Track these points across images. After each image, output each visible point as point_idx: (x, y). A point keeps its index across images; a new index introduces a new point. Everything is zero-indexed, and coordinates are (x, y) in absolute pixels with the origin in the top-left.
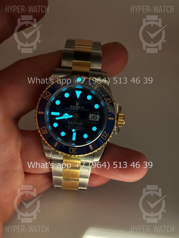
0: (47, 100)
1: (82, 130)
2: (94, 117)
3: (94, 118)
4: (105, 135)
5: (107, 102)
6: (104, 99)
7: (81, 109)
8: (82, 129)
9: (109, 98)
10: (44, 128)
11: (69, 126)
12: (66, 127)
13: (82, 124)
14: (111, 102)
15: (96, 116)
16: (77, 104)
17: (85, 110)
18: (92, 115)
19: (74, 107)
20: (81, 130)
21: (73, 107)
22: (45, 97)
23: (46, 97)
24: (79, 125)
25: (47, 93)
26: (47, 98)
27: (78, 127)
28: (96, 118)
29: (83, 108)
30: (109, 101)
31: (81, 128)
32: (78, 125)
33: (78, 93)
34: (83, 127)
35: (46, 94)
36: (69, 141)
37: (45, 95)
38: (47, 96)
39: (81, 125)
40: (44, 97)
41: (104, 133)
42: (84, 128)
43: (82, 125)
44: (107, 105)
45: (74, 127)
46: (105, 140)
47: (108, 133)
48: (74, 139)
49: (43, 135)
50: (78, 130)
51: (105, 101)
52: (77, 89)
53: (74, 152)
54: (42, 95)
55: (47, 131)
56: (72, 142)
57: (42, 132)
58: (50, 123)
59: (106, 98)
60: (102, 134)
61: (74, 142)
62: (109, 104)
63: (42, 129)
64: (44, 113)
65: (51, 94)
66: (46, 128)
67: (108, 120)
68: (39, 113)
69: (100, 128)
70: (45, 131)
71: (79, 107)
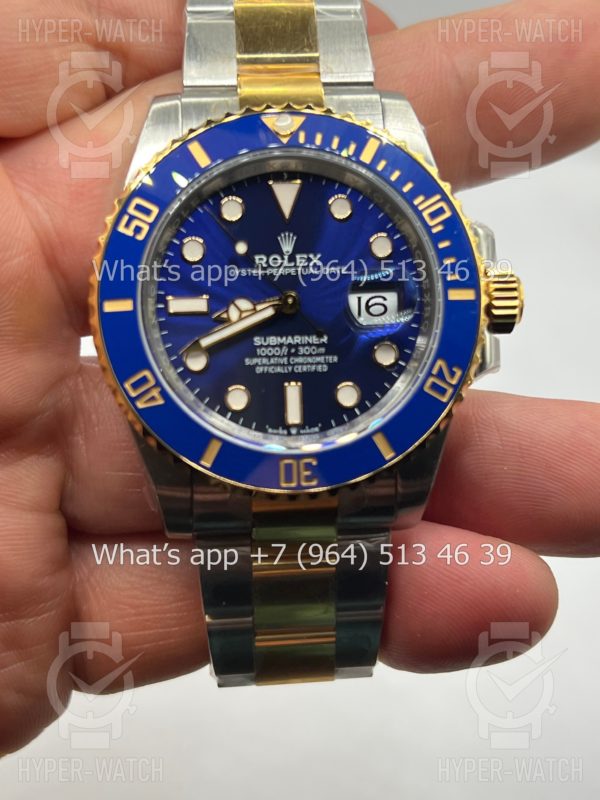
0: (140, 237)
1: (325, 368)
2: (368, 307)
3: (374, 309)
4: (440, 375)
5: (433, 215)
6: (416, 202)
8: (328, 364)
9: (438, 197)
10: (144, 380)
11: (261, 356)
12: (248, 362)
14: (448, 214)
15: (380, 300)
16: (287, 247)
18: (359, 299)
20: (319, 368)
21: (267, 262)
22: (127, 225)
23: (132, 227)
24: (309, 345)
25: (138, 204)
26: (138, 230)
27: (304, 355)
28: (380, 309)
29: (315, 260)
30: (441, 211)
31: (318, 359)
32: (304, 345)
33: (286, 195)
34: (327, 353)
36: (270, 430)
37: (126, 218)
38: (135, 223)
39: (318, 346)
40: (121, 229)
41: (435, 371)
42: (336, 359)
43: (323, 345)
44: (435, 231)
45: (288, 360)
46: (445, 400)
47: (455, 369)
48: (294, 415)
49: (141, 411)
50: (305, 369)
51: (419, 214)
52: (279, 176)
53: (302, 477)
54: (110, 219)
55: (159, 389)
56: (285, 432)
57: (133, 400)
58: (169, 352)
59: (421, 198)
60: (429, 374)
61: (294, 431)
62: (440, 228)
63: (135, 386)
64: (135, 306)
65: (155, 210)
66: (149, 377)
67: (449, 304)
68: (106, 310)
69: (412, 346)
70: (148, 391)
71: (298, 261)
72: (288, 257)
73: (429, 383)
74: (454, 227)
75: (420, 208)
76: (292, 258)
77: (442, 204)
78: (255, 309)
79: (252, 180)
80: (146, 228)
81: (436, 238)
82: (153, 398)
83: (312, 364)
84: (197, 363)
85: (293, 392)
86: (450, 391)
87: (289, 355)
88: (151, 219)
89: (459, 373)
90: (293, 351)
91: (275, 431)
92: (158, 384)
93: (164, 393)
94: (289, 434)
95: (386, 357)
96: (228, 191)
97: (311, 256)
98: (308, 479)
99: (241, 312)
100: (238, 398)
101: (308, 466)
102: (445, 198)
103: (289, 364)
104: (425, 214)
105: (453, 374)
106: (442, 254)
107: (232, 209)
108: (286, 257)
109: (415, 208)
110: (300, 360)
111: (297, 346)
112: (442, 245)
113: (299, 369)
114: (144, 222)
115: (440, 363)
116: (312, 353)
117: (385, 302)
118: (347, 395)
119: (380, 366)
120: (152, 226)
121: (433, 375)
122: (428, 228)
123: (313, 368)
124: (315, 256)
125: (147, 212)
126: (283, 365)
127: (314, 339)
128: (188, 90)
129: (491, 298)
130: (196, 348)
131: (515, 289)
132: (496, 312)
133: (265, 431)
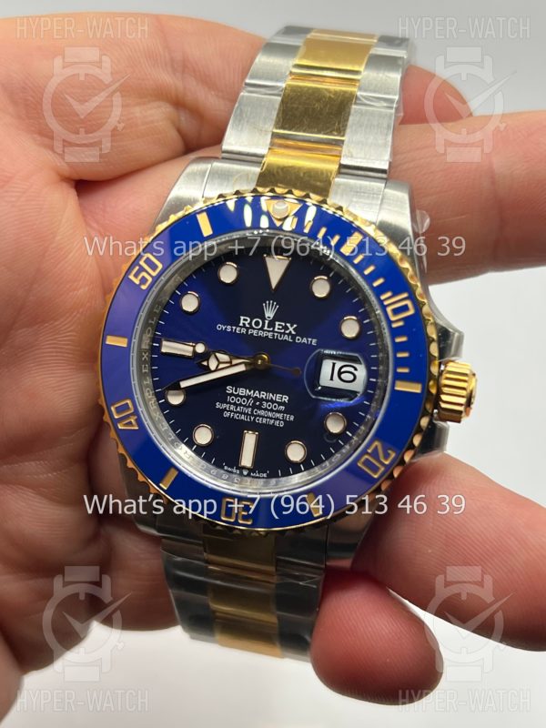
0: (144, 287)
1: (282, 424)
2: (340, 373)
3: (343, 376)
5: (396, 311)
6: (383, 297)
7: (284, 333)
8: (285, 421)
9: (405, 295)
10: (126, 407)
11: (230, 403)
12: (218, 405)
13: (286, 398)
14: (411, 312)
15: (351, 370)
16: (269, 314)
17: (299, 340)
18: (334, 364)
19: (257, 323)
20: (277, 423)
21: (250, 324)
22: (136, 276)
23: (140, 277)
24: (272, 401)
25: (148, 258)
26: (143, 280)
27: (266, 409)
28: (350, 377)
29: (291, 329)
30: (405, 308)
31: (278, 415)
32: (267, 401)
33: (276, 268)
34: (286, 412)
35: (142, 263)
36: (226, 468)
37: (137, 268)
38: (144, 274)
39: (280, 404)
40: (131, 277)
41: (369, 451)
42: (292, 418)
43: (283, 404)
44: (394, 325)
45: (252, 412)
46: (376, 476)
47: (390, 452)
48: (247, 459)
49: (120, 431)
50: (265, 421)
51: (384, 308)
53: (240, 516)
55: (136, 417)
56: (238, 472)
57: (116, 421)
58: (156, 385)
59: (389, 294)
60: (364, 452)
61: (245, 473)
62: (401, 324)
63: (119, 411)
64: (129, 343)
65: (160, 266)
66: (130, 405)
67: (395, 393)
68: (107, 343)
69: (361, 420)
70: (128, 416)
71: (277, 326)
72: (268, 323)
73: (363, 459)
74: (415, 325)
75: (386, 303)
76: (272, 324)
77: (408, 303)
78: (231, 362)
80: (150, 280)
81: (395, 332)
82: (130, 423)
83: (271, 418)
84: (176, 399)
85: (250, 440)
86: (382, 469)
87: (254, 407)
88: (155, 274)
89: (393, 455)
90: (258, 403)
91: (230, 469)
92: (136, 413)
93: (139, 421)
94: (241, 474)
95: (334, 426)
96: (228, 257)
97: (288, 325)
98: (245, 518)
99: (219, 363)
100: (203, 436)
102: (412, 297)
103: (252, 415)
104: (389, 310)
105: (387, 456)
106: (398, 347)
107: (228, 274)
108: (267, 322)
109: (381, 302)
110: (262, 413)
111: (262, 400)
112: (398, 340)
113: (260, 420)
114: (152, 273)
115: (376, 443)
116: (274, 407)
117: (355, 372)
118: (296, 452)
119: (328, 432)
120: (156, 279)
121: (367, 453)
122: (390, 322)
123: (272, 422)
124: (292, 326)
125: (154, 267)
126: (247, 414)
127: (278, 397)
128: (224, 155)
129: (439, 392)
130: (176, 387)
131: (464, 389)
132: (443, 405)
133: (222, 468)
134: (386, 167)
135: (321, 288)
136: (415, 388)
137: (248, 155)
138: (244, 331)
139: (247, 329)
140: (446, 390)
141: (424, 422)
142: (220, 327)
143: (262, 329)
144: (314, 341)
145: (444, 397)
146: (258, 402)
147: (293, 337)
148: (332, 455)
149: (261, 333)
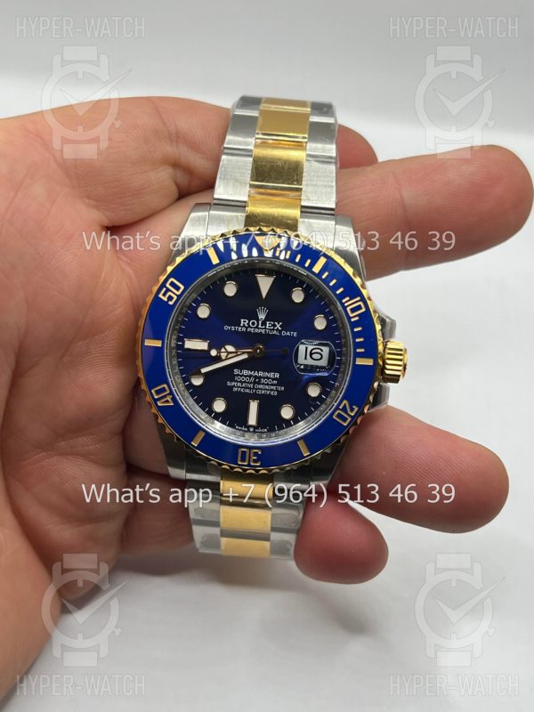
0: (171, 303)
1: (276, 393)
2: (311, 354)
3: (314, 356)
4: (344, 409)
5: (353, 310)
6: (344, 301)
7: (273, 330)
8: (278, 391)
9: (358, 299)
10: (164, 390)
12: (229, 384)
13: (277, 375)
14: (363, 310)
15: (319, 351)
16: (262, 316)
17: (284, 333)
18: (306, 349)
19: (253, 324)
20: (272, 393)
21: (248, 324)
22: (164, 295)
23: (167, 296)
24: (268, 378)
25: (172, 282)
26: (170, 298)
27: (263, 384)
28: (318, 356)
29: (278, 326)
30: (359, 308)
31: (274, 388)
32: (264, 378)
33: (265, 284)
34: (279, 384)
35: (168, 285)
36: (237, 427)
37: (164, 289)
38: (169, 293)
39: (273, 379)
40: (161, 296)
41: (341, 407)
42: (283, 388)
43: (276, 379)
44: (353, 320)
45: (254, 386)
46: (345, 425)
47: (354, 407)
48: (252, 420)
49: (160, 408)
50: (263, 392)
51: (345, 308)
52: (262, 271)
53: (251, 460)
54: (155, 289)
55: (171, 397)
56: (246, 429)
57: (156, 400)
58: (182, 372)
59: (348, 299)
60: (337, 408)
61: (251, 430)
62: (357, 318)
63: (158, 393)
64: (163, 344)
65: (182, 287)
66: (167, 388)
67: (356, 367)
68: (146, 344)
69: (332, 387)
70: (165, 396)
71: (268, 325)
72: (262, 322)
73: (336, 413)
74: (366, 319)
75: (346, 304)
76: (264, 323)
77: (361, 303)
79: (245, 271)
80: (175, 298)
81: (354, 325)
82: (167, 401)
83: (268, 390)
84: (197, 381)
85: (254, 407)
86: (349, 419)
87: (255, 383)
88: (178, 293)
89: (356, 409)
91: (240, 428)
92: (171, 393)
93: (174, 399)
94: (249, 431)
95: (314, 391)
96: (230, 278)
97: (276, 323)
98: (255, 461)
100: (219, 406)
101: (256, 454)
102: (363, 299)
103: (254, 388)
104: (348, 309)
105: (352, 410)
106: (356, 335)
107: (230, 290)
108: (260, 322)
109: (342, 304)
110: (261, 386)
111: (260, 378)
112: (356, 330)
113: (259, 392)
114: (174, 294)
115: (345, 402)
116: (269, 382)
117: (321, 353)
118: (287, 412)
119: (309, 396)
120: (179, 297)
121: (339, 409)
122: (349, 318)
123: (268, 392)
124: (278, 324)
125: (177, 288)
126: (250, 388)
127: (271, 375)
128: (215, 202)
129: (384, 363)
130: (198, 373)
131: (401, 360)
132: (387, 372)
133: (234, 427)
134: (333, 206)
135: (298, 296)
136: (369, 362)
137: (233, 201)
138: (244, 329)
139: (247, 328)
140: (388, 362)
141: (376, 384)
142: (227, 328)
143: (257, 327)
144: (295, 334)
145: (388, 367)
146: (258, 380)
147: (280, 332)
148: (313, 412)
149: (257, 330)
